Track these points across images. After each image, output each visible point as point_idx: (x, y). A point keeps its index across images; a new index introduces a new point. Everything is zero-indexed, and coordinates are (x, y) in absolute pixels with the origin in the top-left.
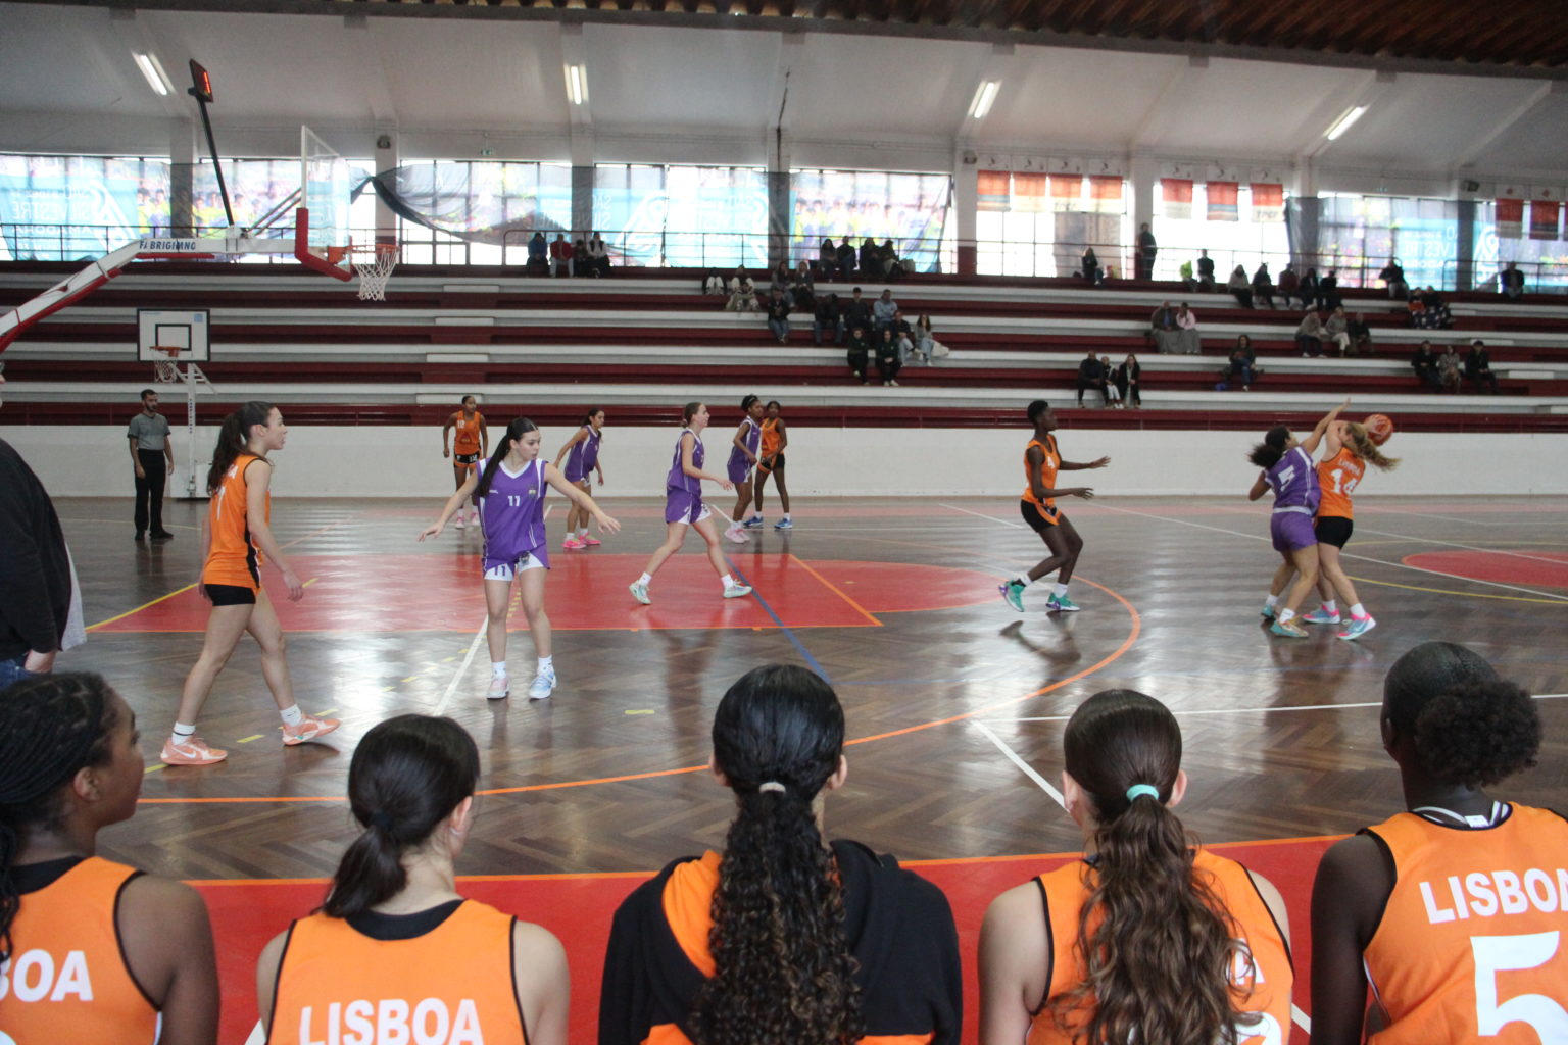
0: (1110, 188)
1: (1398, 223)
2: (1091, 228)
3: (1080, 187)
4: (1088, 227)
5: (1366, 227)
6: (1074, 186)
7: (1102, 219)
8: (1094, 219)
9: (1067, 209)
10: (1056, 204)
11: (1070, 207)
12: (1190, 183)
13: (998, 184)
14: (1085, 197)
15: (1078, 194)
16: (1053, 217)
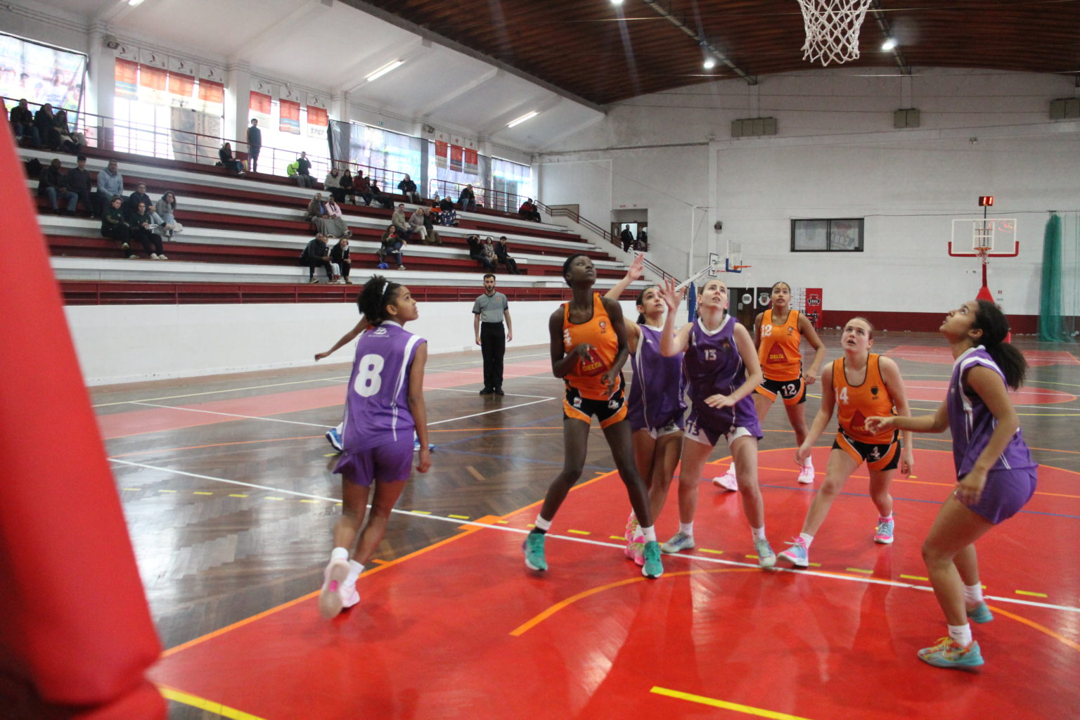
0: (215, 93)
1: (388, 149)
2: (199, 124)
3: (192, 88)
4: (196, 124)
5: (371, 149)
6: (188, 87)
7: (206, 118)
8: (201, 117)
9: (181, 105)
10: (174, 100)
11: (184, 104)
12: (269, 98)
13: (128, 72)
14: (194, 97)
15: (191, 94)
16: (169, 111)
